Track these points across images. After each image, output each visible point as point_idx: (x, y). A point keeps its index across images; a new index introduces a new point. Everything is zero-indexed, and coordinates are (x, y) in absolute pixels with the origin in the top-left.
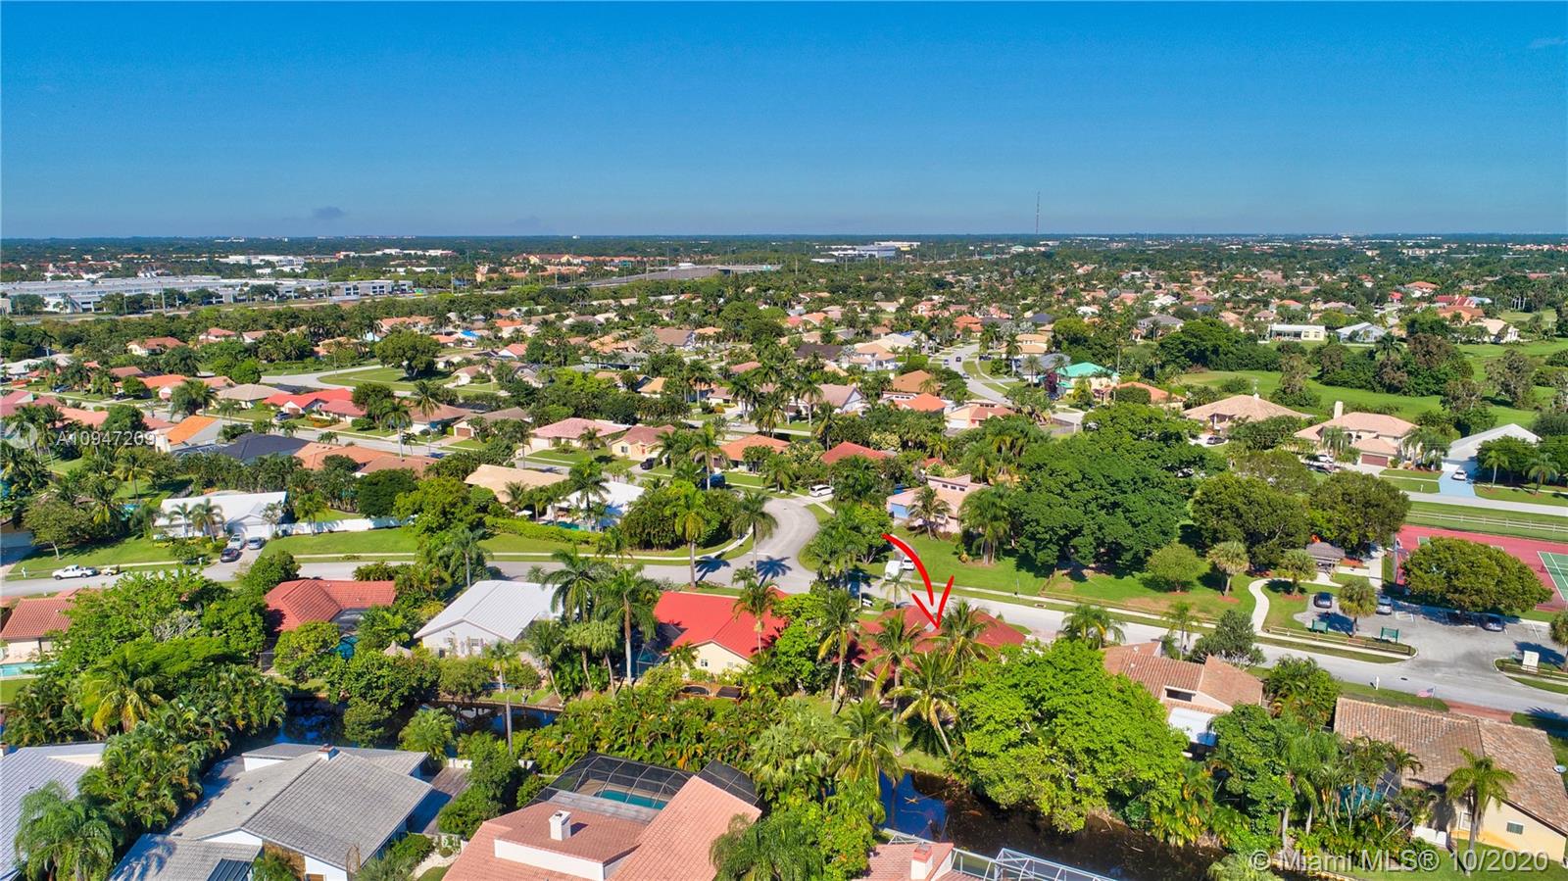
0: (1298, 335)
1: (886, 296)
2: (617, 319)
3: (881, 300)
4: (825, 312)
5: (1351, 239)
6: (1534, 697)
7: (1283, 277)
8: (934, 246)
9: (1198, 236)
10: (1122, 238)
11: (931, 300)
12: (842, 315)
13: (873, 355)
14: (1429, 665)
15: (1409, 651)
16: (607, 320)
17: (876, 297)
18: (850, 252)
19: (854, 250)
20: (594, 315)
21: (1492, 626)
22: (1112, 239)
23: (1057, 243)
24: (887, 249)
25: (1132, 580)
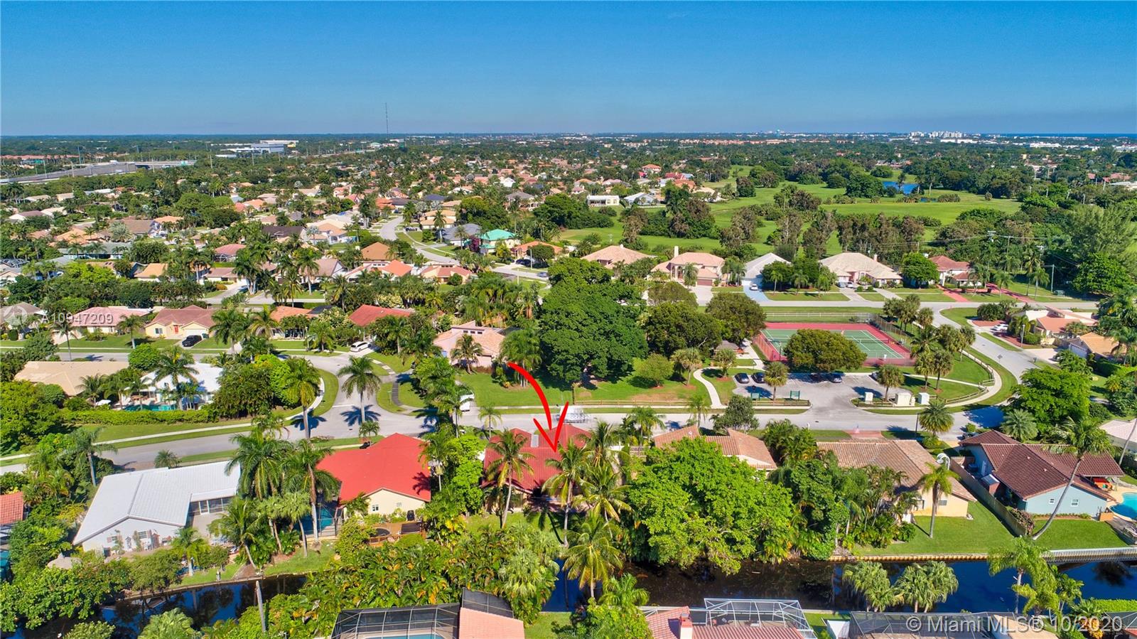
0: (603, 202)
1: (304, 183)
2: (65, 213)
3: (301, 188)
4: (260, 199)
5: (588, 136)
6: (884, 420)
7: (568, 163)
8: (310, 143)
9: (494, 135)
10: (445, 136)
11: (341, 186)
12: (277, 201)
13: (328, 232)
14: (821, 410)
15: (808, 403)
16: (55, 214)
17: (296, 185)
18: (246, 149)
19: (250, 147)
20: (40, 210)
21: (837, 380)
22: (438, 137)
23: (402, 140)
24: (277, 146)
25: (623, 383)
